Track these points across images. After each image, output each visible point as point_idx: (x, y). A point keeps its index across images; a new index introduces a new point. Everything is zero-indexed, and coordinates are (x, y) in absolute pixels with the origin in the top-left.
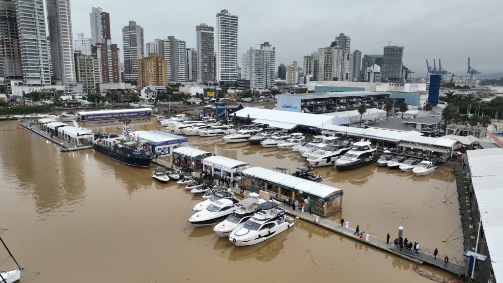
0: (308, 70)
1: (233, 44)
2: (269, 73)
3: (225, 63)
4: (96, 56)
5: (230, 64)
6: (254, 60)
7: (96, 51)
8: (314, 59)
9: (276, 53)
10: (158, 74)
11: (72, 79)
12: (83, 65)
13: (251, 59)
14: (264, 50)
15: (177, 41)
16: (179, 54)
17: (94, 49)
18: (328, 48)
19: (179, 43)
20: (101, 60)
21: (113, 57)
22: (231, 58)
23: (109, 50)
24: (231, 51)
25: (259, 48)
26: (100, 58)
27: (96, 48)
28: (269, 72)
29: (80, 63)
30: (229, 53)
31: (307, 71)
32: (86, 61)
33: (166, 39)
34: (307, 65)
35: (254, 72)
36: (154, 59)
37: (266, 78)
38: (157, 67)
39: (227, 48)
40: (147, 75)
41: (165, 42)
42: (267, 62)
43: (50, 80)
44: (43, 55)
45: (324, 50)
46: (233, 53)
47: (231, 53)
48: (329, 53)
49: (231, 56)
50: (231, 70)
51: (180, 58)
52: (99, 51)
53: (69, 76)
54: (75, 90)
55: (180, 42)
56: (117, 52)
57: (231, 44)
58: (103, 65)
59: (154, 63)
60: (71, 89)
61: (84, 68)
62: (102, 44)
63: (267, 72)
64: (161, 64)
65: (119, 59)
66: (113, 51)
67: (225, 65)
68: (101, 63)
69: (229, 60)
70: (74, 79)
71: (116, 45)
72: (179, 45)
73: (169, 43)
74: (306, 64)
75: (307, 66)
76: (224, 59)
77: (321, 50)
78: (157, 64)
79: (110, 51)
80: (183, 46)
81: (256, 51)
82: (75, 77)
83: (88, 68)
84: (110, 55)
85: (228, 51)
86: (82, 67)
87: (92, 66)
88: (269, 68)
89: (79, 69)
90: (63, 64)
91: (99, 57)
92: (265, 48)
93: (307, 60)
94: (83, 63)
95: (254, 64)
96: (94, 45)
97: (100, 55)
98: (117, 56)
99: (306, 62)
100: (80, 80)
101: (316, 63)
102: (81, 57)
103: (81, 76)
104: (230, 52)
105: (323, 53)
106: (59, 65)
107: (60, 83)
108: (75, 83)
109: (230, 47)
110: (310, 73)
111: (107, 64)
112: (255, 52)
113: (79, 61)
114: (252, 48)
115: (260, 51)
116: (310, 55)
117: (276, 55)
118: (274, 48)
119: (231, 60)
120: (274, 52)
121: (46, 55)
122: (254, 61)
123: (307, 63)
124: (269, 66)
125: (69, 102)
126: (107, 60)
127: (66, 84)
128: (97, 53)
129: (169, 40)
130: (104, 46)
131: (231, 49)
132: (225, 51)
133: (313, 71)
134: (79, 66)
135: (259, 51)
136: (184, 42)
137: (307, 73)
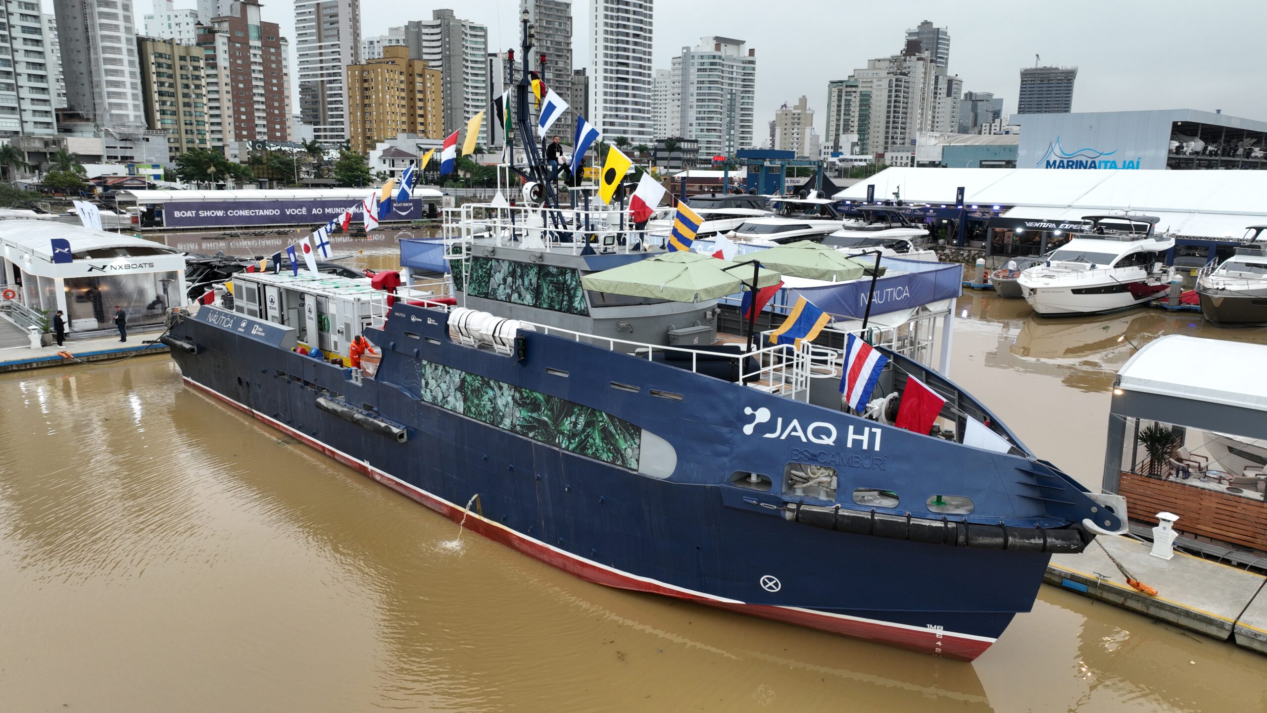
0: (842, 122)
1: (641, 29)
2: (737, 128)
3: (617, 87)
4: (214, 58)
5: (630, 92)
6: (696, 85)
7: (213, 41)
8: (859, 90)
9: (757, 66)
10: (412, 115)
11: (132, 119)
12: (170, 76)
13: (685, 82)
14: (723, 56)
15: (463, 26)
16: (469, 64)
17: (207, 37)
18: (894, 60)
19: (468, 31)
20: (228, 72)
21: (266, 63)
22: (634, 73)
23: (255, 42)
24: (634, 51)
25: (709, 48)
26: (227, 64)
27: (211, 32)
28: (738, 123)
29: (159, 65)
30: (628, 58)
31: (838, 125)
32: (178, 64)
33: (428, 18)
34: (839, 106)
35: (694, 122)
36: (403, 65)
37: (729, 140)
38: (411, 91)
39: (622, 42)
40: (378, 114)
41: (427, 26)
42: (731, 94)
43: (52, 119)
44: (25, 29)
45: (887, 64)
46: (640, 59)
47: (635, 58)
48: (901, 74)
49: (634, 66)
50: (634, 110)
51: (470, 77)
52: (221, 43)
53: (119, 106)
54: (140, 153)
55: (472, 28)
56: (278, 47)
57: (635, 28)
58: (235, 89)
59: (403, 78)
60: (128, 153)
61: (171, 85)
62: (230, 19)
63: (731, 122)
64: (424, 83)
65: (285, 71)
66: (266, 46)
67: (617, 94)
68: (228, 81)
69: (626, 80)
70: (136, 117)
71: (274, 27)
72: (469, 38)
73: (438, 30)
74: (834, 104)
75: (839, 111)
76: (614, 75)
77: (877, 64)
78: (411, 83)
79: (258, 44)
80: (478, 39)
81: (702, 57)
82: (142, 113)
83: (187, 86)
84: (256, 56)
85: (625, 50)
86: (163, 79)
87: (198, 78)
88: (738, 111)
89: (155, 87)
90: (97, 65)
91: (223, 60)
92: (728, 51)
93: (840, 91)
94: (169, 67)
95: (695, 97)
96: (206, 23)
97: (227, 56)
98: (279, 62)
99: (835, 99)
100: (159, 125)
101: (865, 100)
102: (163, 49)
103: (163, 112)
104: (631, 54)
105: (883, 74)
106: (83, 68)
107: (90, 127)
108: (142, 131)
109: (631, 39)
110: (846, 130)
111: (249, 87)
112: (697, 61)
113: (152, 59)
114: (688, 48)
115: (714, 57)
116: (846, 79)
117: (757, 72)
118: (752, 52)
119: (634, 81)
120: (753, 62)
121: (38, 31)
122: (693, 89)
123: (839, 100)
124: (738, 105)
125: (110, 182)
126: (249, 72)
127: (107, 133)
128: (214, 49)
129: (438, 22)
130: (239, 25)
131: (636, 44)
132: (618, 49)
133: (856, 124)
134: (154, 78)
135: (709, 57)
136: (482, 29)
137: (837, 130)
